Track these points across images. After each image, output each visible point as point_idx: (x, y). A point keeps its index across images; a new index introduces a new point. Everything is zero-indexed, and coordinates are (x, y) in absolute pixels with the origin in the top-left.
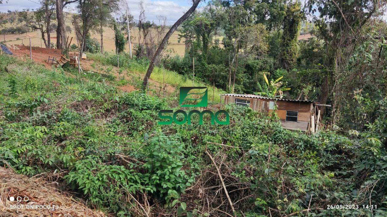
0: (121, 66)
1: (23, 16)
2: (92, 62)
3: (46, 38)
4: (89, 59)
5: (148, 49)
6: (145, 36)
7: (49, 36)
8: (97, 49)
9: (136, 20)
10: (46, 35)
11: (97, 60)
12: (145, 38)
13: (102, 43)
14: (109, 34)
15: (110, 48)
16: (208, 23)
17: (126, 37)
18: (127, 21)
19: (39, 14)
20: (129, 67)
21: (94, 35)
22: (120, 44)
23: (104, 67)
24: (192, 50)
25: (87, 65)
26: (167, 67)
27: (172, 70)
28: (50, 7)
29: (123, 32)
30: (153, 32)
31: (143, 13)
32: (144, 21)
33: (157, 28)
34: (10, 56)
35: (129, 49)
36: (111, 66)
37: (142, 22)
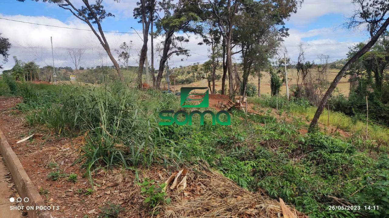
0: (280, 107)
1: (195, 68)
2: (252, 105)
3: (212, 87)
4: (249, 102)
5: (307, 90)
6: (305, 76)
7: (214, 85)
8: (254, 93)
9: (294, 61)
10: (211, 83)
11: (257, 103)
12: (303, 79)
13: (259, 87)
14: (266, 78)
15: (266, 90)
16: (382, 56)
17: (281, 79)
18: (282, 65)
19: (207, 66)
20: (289, 108)
21: (252, 80)
22: (275, 86)
23: (263, 109)
24: (359, 88)
25: (249, 108)
26: (331, 109)
27: (336, 110)
28: (216, 59)
29: (279, 75)
30: (313, 72)
31: (302, 54)
32: (304, 62)
33: (319, 67)
35: (285, 91)
36: (270, 108)
37: (301, 63)
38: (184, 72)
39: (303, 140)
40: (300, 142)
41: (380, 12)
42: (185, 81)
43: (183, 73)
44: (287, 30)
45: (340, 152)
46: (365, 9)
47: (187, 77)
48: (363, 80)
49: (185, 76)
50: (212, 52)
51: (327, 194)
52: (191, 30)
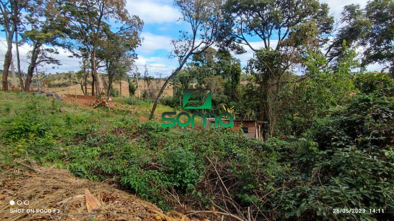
0: (134, 104)
1: (69, 75)
2: (115, 103)
3: (84, 90)
4: (113, 101)
5: (150, 93)
6: (149, 85)
7: (86, 88)
8: (117, 95)
9: (142, 75)
10: (84, 87)
11: (119, 101)
12: (148, 86)
13: (121, 91)
14: (125, 84)
15: (126, 93)
16: (188, 76)
17: (136, 86)
18: (137, 77)
19: (79, 74)
20: (140, 105)
21: (115, 86)
22: (132, 90)
23: (123, 106)
24: (178, 92)
25: (112, 105)
26: (163, 104)
27: (166, 105)
28: (87, 70)
29: (134, 83)
30: (153, 83)
31: (147, 71)
32: (148, 76)
33: (156, 79)
34: (61, 102)
35: (138, 93)
36: (128, 104)
37: (146, 76)
38: (61, 78)
39: (141, 126)
40: (139, 127)
41: (183, 51)
42: (61, 85)
43: (59, 79)
44: (137, 55)
45: (161, 131)
46: (177, 49)
47: (64, 82)
48: (179, 88)
49: (61, 81)
50: (83, 64)
51: (148, 162)
52: (59, 45)
